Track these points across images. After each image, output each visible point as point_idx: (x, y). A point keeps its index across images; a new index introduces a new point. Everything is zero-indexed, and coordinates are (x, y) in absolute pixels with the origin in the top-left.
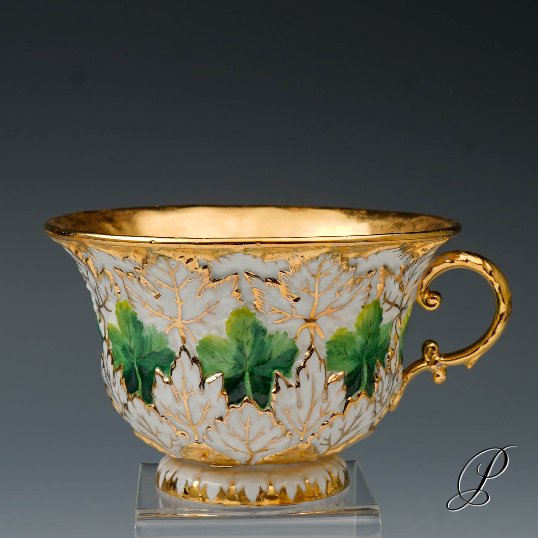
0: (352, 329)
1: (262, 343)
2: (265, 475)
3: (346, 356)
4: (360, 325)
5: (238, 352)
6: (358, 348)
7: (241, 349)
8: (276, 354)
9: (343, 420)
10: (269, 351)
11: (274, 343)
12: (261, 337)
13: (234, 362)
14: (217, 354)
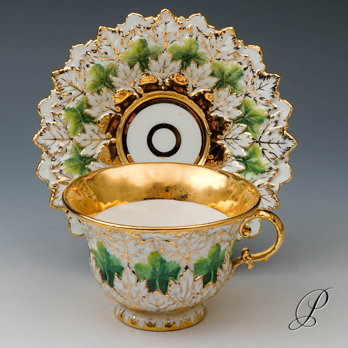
0: (206, 257)
1: (164, 266)
2: (166, 316)
3: (203, 269)
4: (210, 255)
5: (153, 270)
6: (209, 264)
7: (154, 269)
8: (170, 270)
9: (202, 296)
10: (167, 269)
11: (169, 266)
12: (164, 264)
13: (151, 274)
14: (144, 270)
